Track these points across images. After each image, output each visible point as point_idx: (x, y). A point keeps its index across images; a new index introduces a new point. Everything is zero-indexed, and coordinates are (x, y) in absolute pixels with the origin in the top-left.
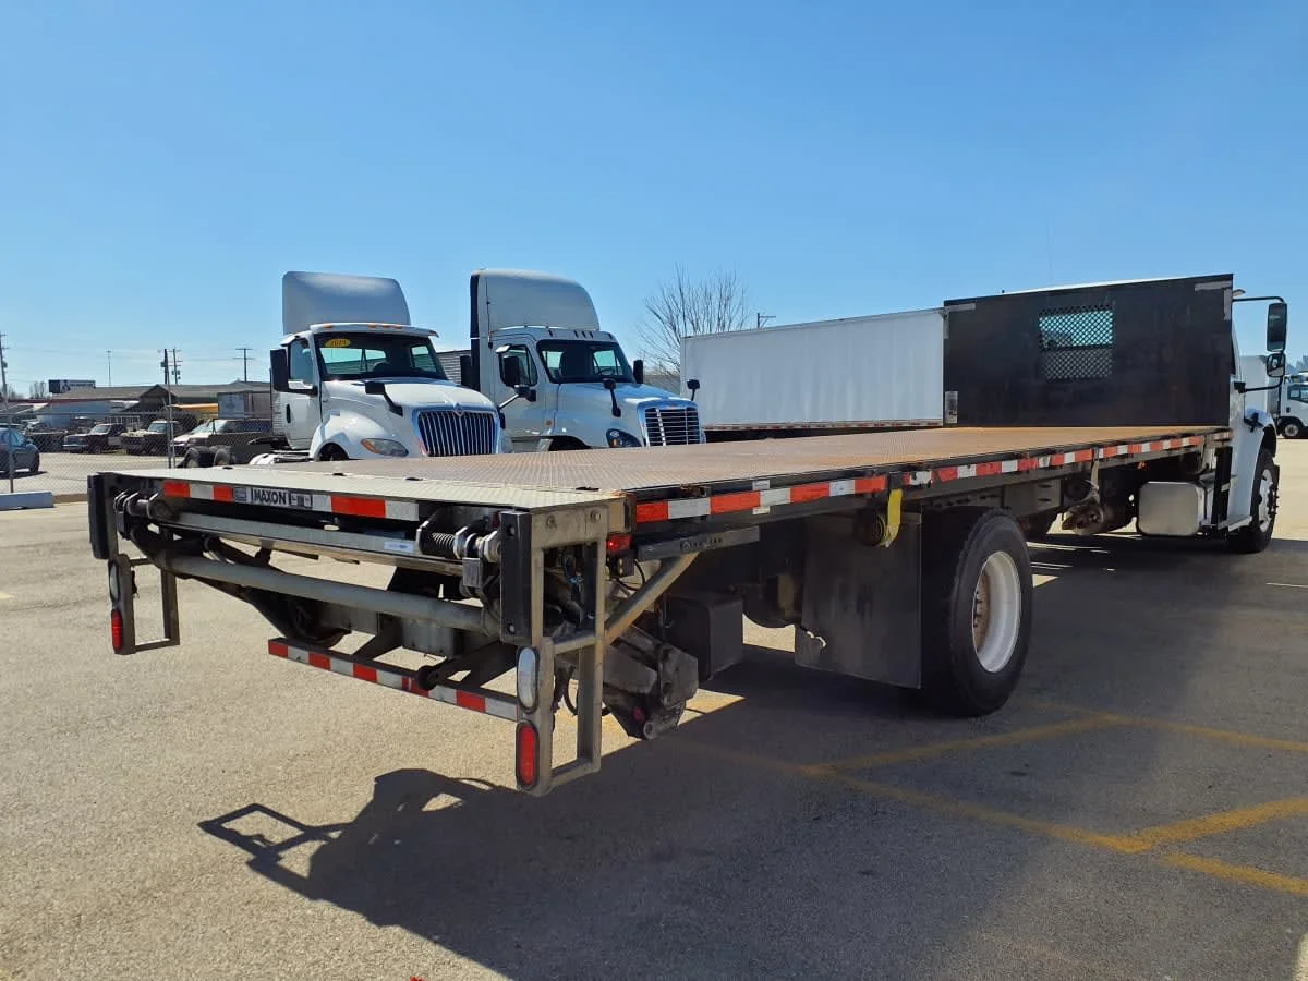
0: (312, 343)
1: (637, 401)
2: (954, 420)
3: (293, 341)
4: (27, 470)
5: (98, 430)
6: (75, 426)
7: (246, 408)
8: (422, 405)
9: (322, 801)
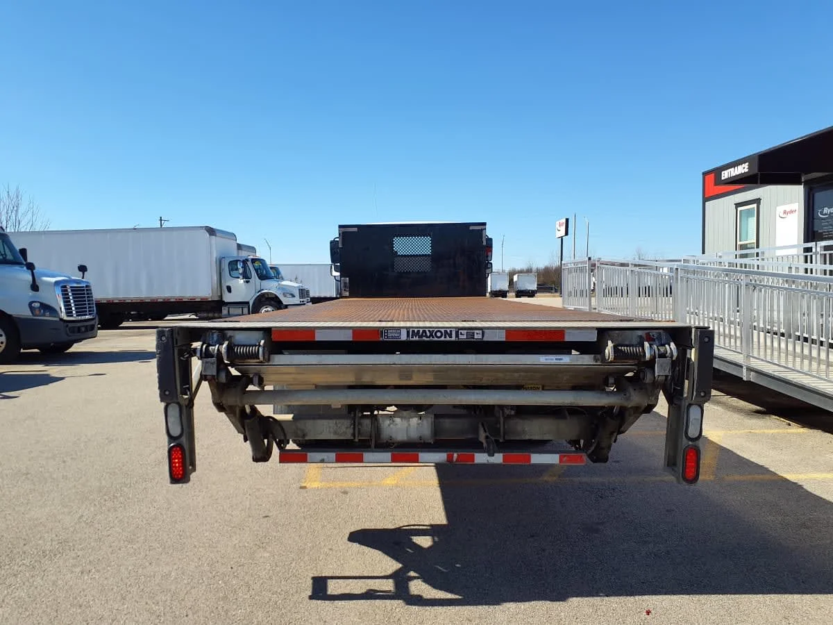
1: (53, 280)
2: (347, 294)
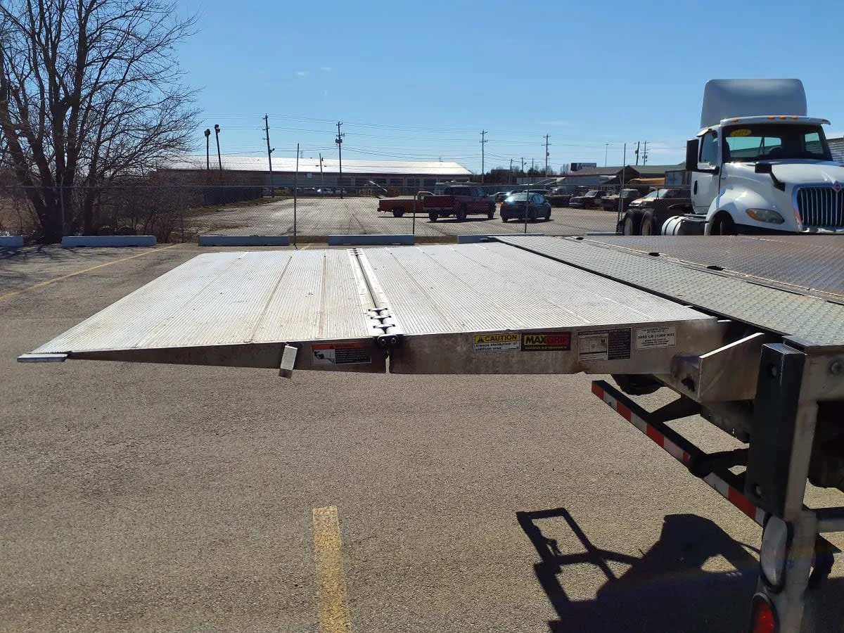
0: (720, 135)
3: (706, 133)
4: (543, 218)
5: (589, 195)
6: (578, 191)
7: (683, 183)
8: (803, 182)
9: (614, 524)
